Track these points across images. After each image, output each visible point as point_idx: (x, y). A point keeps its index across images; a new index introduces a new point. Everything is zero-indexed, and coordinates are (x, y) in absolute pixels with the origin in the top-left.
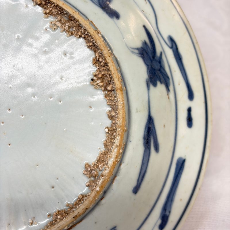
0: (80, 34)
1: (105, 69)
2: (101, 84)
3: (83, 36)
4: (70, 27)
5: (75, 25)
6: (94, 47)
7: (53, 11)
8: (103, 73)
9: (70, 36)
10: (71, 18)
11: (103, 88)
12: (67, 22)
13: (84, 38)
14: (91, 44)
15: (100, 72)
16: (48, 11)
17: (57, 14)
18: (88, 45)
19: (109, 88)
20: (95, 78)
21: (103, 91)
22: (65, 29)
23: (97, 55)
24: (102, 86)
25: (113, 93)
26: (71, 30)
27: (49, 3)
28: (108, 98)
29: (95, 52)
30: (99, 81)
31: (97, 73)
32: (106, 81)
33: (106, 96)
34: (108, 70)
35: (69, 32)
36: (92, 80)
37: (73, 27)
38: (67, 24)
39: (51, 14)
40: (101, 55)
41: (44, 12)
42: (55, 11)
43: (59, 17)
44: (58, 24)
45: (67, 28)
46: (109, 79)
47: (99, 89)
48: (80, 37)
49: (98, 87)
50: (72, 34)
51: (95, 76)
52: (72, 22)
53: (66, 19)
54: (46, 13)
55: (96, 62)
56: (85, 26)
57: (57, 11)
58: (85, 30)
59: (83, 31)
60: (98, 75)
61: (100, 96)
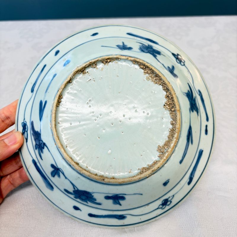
0: (160, 83)
1: (171, 100)
2: (169, 108)
3: (162, 84)
4: (155, 80)
5: (158, 79)
6: (167, 90)
7: (149, 71)
8: (170, 102)
9: (155, 84)
10: (157, 75)
11: (169, 110)
12: (154, 77)
13: (162, 85)
14: (165, 88)
15: (169, 102)
16: (146, 71)
17: (150, 73)
18: (164, 88)
19: (173, 110)
20: (166, 105)
21: (169, 111)
22: (153, 81)
23: (168, 94)
24: (169, 109)
25: (174, 112)
26: (156, 81)
27: (147, 68)
28: (172, 115)
29: (167, 92)
30: (167, 106)
31: (167, 102)
32: (171, 106)
33: (170, 113)
34: (173, 101)
35: (155, 82)
36: (164, 105)
37: (157, 80)
38: (154, 78)
39: (147, 73)
40: (170, 93)
41: (144, 72)
42: (149, 72)
43: (151, 75)
44: (150, 78)
45: (154, 80)
46: (173, 106)
48: (160, 84)
49: (167, 109)
50: (156, 83)
51: (166, 103)
52: (157, 77)
53: (154, 76)
54: (145, 73)
55: (167, 97)
56: (164, 79)
57: (150, 72)
58: (163, 81)
59: (162, 82)
60: (167, 103)
61: (167, 113)
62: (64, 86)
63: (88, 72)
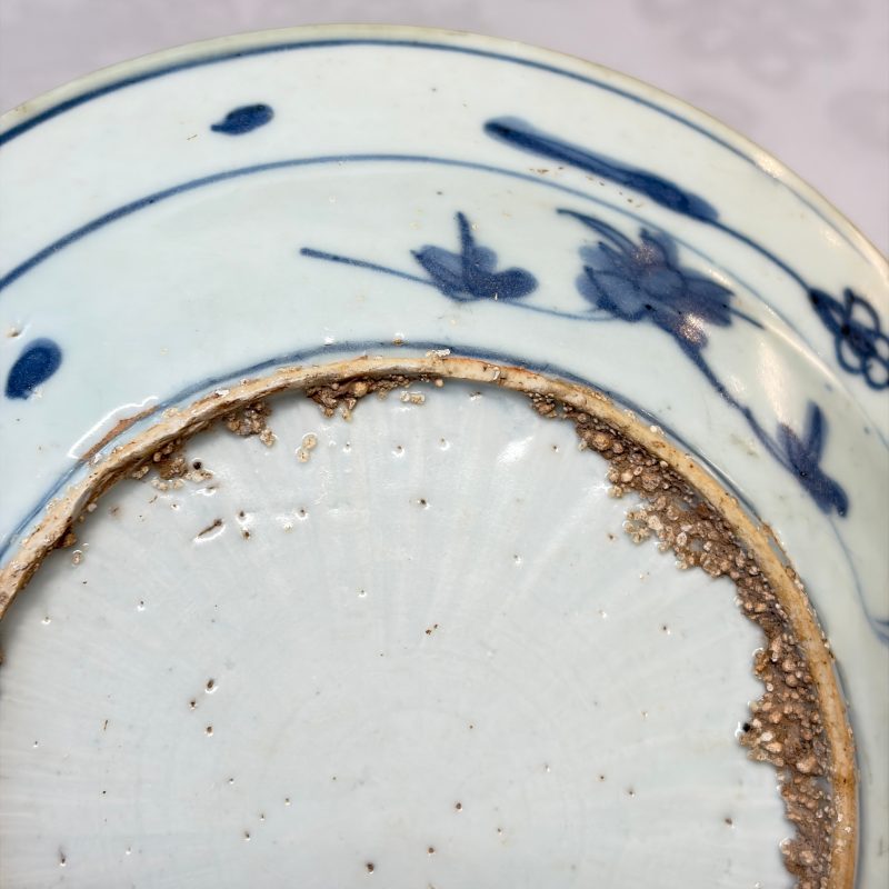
0: (725, 565)
1: (795, 696)
2: (776, 747)
3: (735, 575)
4: (691, 537)
5: (713, 535)
6: (771, 618)
7: (647, 478)
8: (787, 709)
9: (690, 567)
10: (703, 512)
11: (780, 762)
12: (685, 518)
13: (738, 582)
14: (761, 607)
15: (777, 702)
16: (627, 477)
17: (659, 488)
18: (749, 606)
19: (803, 766)
20: (757, 723)
21: (779, 769)
22: (675, 543)
23: (775, 647)
24: (778, 754)
25: (813, 782)
26: (694, 547)
27: (638, 452)
28: (793, 798)
29: (769, 635)
30: (767, 736)
31: (767, 706)
32: (793, 740)
33: (787, 788)
34: (812, 705)
35: (688, 553)
36: (747, 728)
37: (704, 541)
38: (686, 528)
39: (637, 485)
40: (795, 651)
41: (614, 476)
42: (651, 480)
43: (661, 501)
44: (655, 523)
45: (682, 539)
46: (808, 736)
47: (765, 762)
48: (725, 574)
49: (765, 757)
50: (698, 563)
51: (758, 714)
52: (707, 524)
53: (682, 508)
54: (618, 482)
55: (768, 666)
56: (757, 551)
57: (658, 479)
58: (751, 561)
59: (740, 563)
60: (769, 713)
61: (764, 785)
62: (16, 581)
63: (198, 466)
